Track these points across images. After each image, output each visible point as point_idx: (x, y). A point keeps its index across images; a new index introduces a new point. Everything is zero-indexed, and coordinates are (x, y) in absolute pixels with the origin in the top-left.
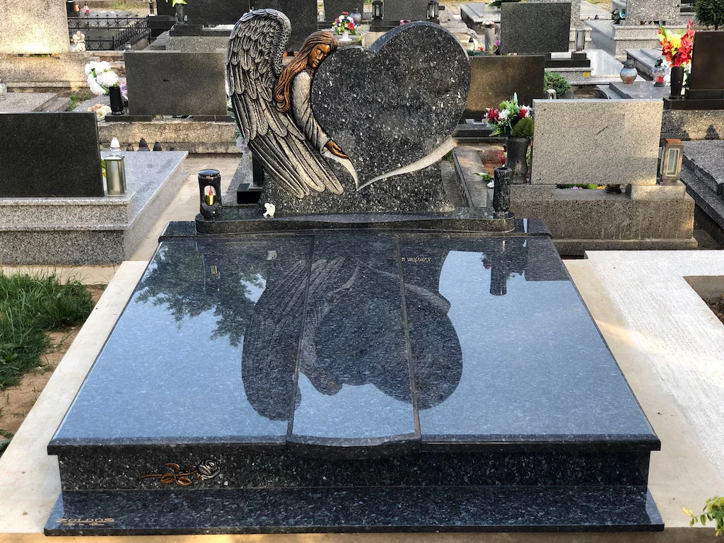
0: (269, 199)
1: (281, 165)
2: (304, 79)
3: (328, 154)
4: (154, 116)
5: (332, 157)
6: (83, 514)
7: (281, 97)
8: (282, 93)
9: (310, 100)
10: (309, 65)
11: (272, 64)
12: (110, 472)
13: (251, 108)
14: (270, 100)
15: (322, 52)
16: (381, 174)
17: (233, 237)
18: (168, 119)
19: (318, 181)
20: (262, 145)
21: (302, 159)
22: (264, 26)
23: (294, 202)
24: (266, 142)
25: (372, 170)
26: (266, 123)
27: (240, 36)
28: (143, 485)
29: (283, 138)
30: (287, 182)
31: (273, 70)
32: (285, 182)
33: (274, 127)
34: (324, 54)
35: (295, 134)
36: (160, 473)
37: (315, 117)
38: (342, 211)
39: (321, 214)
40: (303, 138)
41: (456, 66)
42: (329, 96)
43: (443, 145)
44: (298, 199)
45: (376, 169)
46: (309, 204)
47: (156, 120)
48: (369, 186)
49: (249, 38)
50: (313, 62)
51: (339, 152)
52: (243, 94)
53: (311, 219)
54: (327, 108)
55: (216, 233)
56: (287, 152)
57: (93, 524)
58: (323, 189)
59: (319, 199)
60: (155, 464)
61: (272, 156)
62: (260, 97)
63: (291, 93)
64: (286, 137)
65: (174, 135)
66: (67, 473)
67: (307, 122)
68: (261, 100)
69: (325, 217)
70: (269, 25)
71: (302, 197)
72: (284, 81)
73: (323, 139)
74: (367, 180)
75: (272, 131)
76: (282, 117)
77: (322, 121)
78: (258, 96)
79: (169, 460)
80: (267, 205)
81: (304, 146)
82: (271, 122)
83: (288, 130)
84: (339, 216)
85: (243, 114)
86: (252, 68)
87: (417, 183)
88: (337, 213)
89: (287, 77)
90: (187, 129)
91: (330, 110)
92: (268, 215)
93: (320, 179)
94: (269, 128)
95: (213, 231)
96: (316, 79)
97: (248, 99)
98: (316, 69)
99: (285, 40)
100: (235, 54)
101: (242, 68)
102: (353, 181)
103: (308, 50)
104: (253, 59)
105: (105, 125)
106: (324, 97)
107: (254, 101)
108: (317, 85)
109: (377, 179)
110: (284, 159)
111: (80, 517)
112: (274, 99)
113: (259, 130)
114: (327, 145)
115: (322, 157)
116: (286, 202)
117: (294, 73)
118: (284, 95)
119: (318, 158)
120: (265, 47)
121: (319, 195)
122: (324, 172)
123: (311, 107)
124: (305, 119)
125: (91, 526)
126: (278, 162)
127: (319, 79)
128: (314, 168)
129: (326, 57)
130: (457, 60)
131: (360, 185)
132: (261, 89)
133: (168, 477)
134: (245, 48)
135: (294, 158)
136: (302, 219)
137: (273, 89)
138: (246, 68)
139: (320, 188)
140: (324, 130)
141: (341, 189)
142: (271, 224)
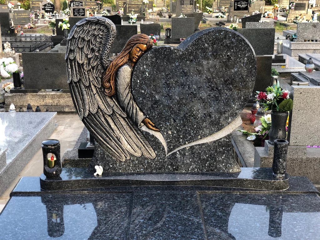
0: (98, 162)
1: (107, 136)
2: (126, 71)
3: (144, 128)
4: (40, 90)
5: (148, 130)
7: (107, 85)
8: (109, 81)
9: (131, 87)
10: (130, 60)
11: (101, 59)
13: (85, 93)
14: (100, 87)
15: (140, 50)
16: (185, 144)
17: (69, 193)
18: (48, 92)
19: (136, 148)
20: (93, 121)
21: (124, 132)
22: (95, 29)
23: (118, 165)
24: (96, 119)
25: (178, 141)
26: (96, 105)
27: (76, 36)
29: (109, 116)
30: (112, 149)
31: (102, 63)
32: (110, 149)
33: (102, 107)
34: (142, 51)
35: (119, 113)
37: (135, 100)
38: (155, 171)
39: (139, 174)
40: (125, 116)
41: (245, 61)
42: (146, 84)
43: (233, 122)
44: (121, 162)
45: (181, 140)
46: (129, 166)
47: (42, 92)
48: (175, 153)
49: (83, 39)
50: (134, 57)
51: (153, 127)
52: (79, 82)
53: (131, 178)
54: (144, 93)
55: (56, 189)
56: (113, 125)
58: (140, 155)
59: (137, 162)
61: (101, 130)
62: (92, 84)
63: (116, 81)
64: (112, 114)
65: (51, 101)
67: (128, 104)
68: (92, 86)
69: (142, 176)
70: (99, 29)
71: (124, 160)
72: (110, 72)
73: (141, 116)
74: (174, 148)
75: (101, 110)
76: (109, 100)
77: (139, 103)
78: (90, 83)
80: (96, 167)
81: (126, 121)
82: (100, 103)
83: (113, 110)
84: (153, 176)
85: (78, 97)
86: (86, 62)
87: (213, 150)
88: (151, 173)
89: (113, 69)
90: (59, 98)
91: (146, 95)
92: (98, 175)
93: (138, 147)
94: (99, 108)
95: (53, 188)
96: (136, 71)
97: (83, 86)
98: (136, 63)
99: (111, 40)
100: (71, 51)
101: (77, 62)
102: (164, 149)
103: (130, 48)
104: (87, 55)
105: (10, 95)
106: (141, 84)
107: (86, 87)
108: (136, 75)
109: (182, 147)
110: (111, 131)
112: (103, 86)
113: (91, 110)
114: (143, 122)
115: (140, 130)
116: (111, 165)
117: (118, 66)
118: (110, 83)
119: (136, 131)
120: (96, 45)
121: (137, 159)
122: (141, 142)
123: (132, 92)
124: (126, 102)
126: (106, 134)
127: (138, 71)
128: (133, 138)
129: (143, 54)
130: (247, 57)
131: (169, 152)
132: (93, 78)
134: (80, 46)
135: (118, 131)
136: (124, 178)
137: (102, 78)
138: (81, 62)
139: (138, 154)
140: (141, 110)
141: (154, 155)
142: (99, 182)
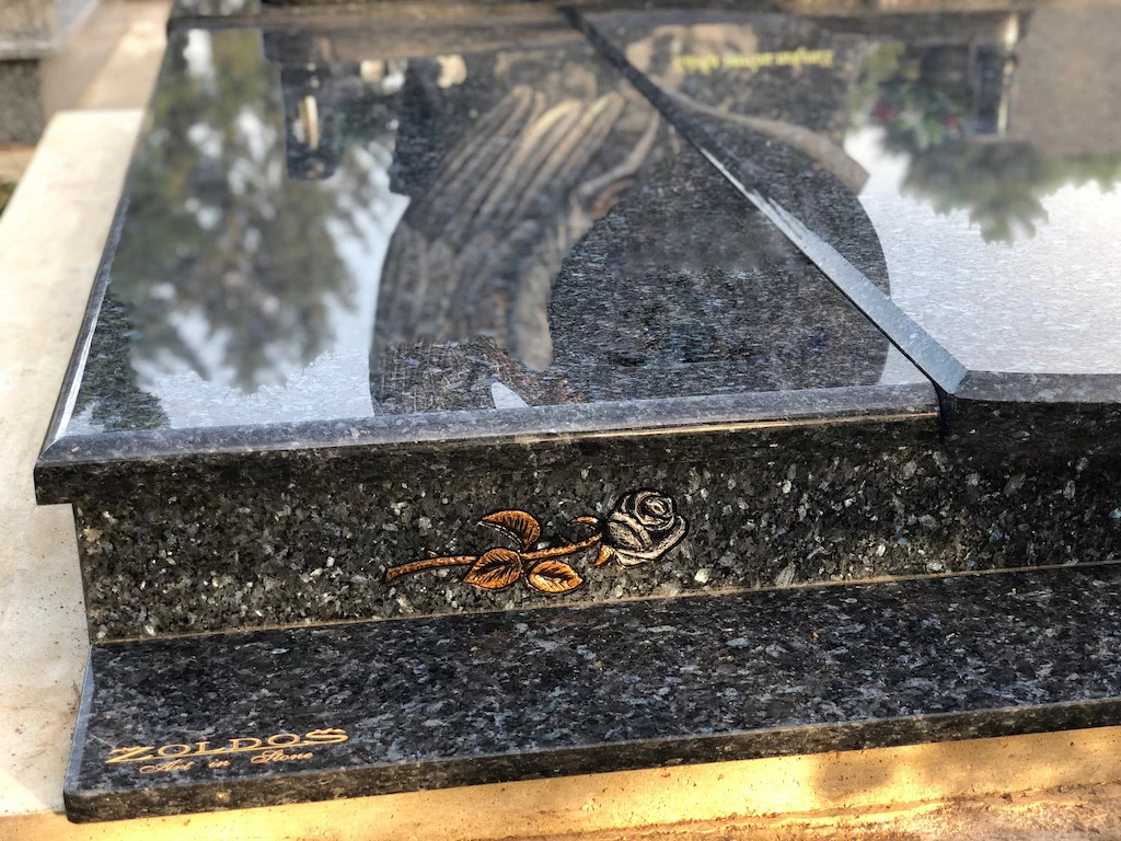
6: (209, 721)
12: (279, 560)
28: (401, 601)
36: (466, 553)
57: (264, 759)
60: (450, 519)
66: (111, 571)
79: (505, 499)
111: (202, 734)
125: (261, 767)
133: (496, 564)
